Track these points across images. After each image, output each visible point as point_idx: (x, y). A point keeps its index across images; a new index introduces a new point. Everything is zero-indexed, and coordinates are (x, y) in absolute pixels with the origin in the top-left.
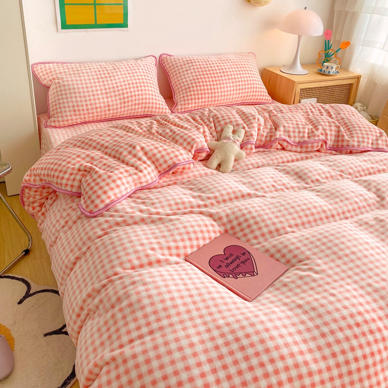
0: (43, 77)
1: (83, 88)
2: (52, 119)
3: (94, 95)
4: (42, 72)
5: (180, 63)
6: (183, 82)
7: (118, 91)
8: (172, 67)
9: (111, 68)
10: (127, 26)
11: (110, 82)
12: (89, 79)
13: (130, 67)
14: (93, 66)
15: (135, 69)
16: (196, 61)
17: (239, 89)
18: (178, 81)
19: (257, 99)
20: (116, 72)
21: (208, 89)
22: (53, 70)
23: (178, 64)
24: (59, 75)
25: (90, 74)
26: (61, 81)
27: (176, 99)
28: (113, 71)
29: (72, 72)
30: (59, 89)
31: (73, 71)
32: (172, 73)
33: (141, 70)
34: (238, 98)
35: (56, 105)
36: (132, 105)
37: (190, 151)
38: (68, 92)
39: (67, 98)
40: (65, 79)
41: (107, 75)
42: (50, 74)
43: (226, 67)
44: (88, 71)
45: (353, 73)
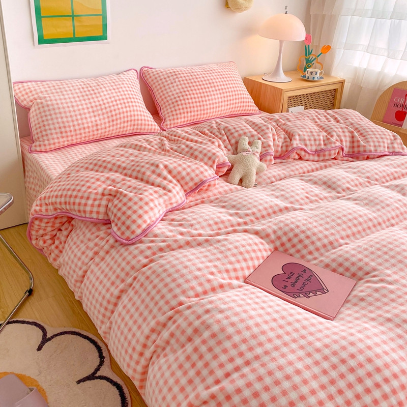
0: (22, 98)
1: (68, 107)
2: (37, 143)
3: (80, 115)
4: (21, 92)
5: (163, 75)
6: (169, 96)
7: (106, 108)
8: (155, 81)
9: (95, 84)
10: (106, 39)
11: (96, 100)
12: (74, 98)
13: (114, 83)
14: (75, 83)
15: (119, 85)
16: (180, 72)
17: (228, 101)
18: (164, 95)
19: (245, 110)
20: (101, 88)
21: (196, 102)
22: (32, 89)
23: (162, 77)
24: (40, 95)
25: (73, 91)
26: (43, 101)
27: (163, 114)
28: (98, 87)
29: (54, 91)
30: (42, 110)
31: (55, 89)
32: (156, 87)
33: (126, 85)
34: (227, 109)
35: (40, 127)
36: (121, 123)
37: (211, 166)
38: (52, 112)
39: (52, 119)
40: (48, 99)
41: (92, 92)
42: (30, 94)
43: (212, 78)
44: (71, 88)
45: (336, 78)
